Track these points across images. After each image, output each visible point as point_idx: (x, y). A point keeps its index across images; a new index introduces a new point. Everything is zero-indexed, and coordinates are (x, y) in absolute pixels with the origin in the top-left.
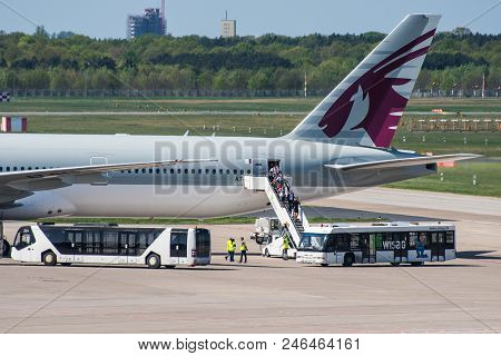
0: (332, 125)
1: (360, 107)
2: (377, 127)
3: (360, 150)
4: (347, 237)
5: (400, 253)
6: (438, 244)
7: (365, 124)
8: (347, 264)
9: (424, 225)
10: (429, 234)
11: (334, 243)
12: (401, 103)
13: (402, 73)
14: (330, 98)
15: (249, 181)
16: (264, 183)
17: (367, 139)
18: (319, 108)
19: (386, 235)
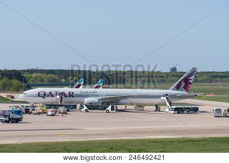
0: (178, 88)
1: (183, 84)
2: (186, 88)
3: (182, 92)
4: (179, 108)
5: (188, 111)
6: (195, 110)
7: (184, 87)
8: (178, 113)
9: (193, 107)
10: (194, 108)
11: (176, 109)
12: (190, 84)
13: (191, 78)
14: (177, 83)
15: (162, 98)
16: (165, 98)
17: (184, 90)
18: (175, 85)
19: (186, 108)
